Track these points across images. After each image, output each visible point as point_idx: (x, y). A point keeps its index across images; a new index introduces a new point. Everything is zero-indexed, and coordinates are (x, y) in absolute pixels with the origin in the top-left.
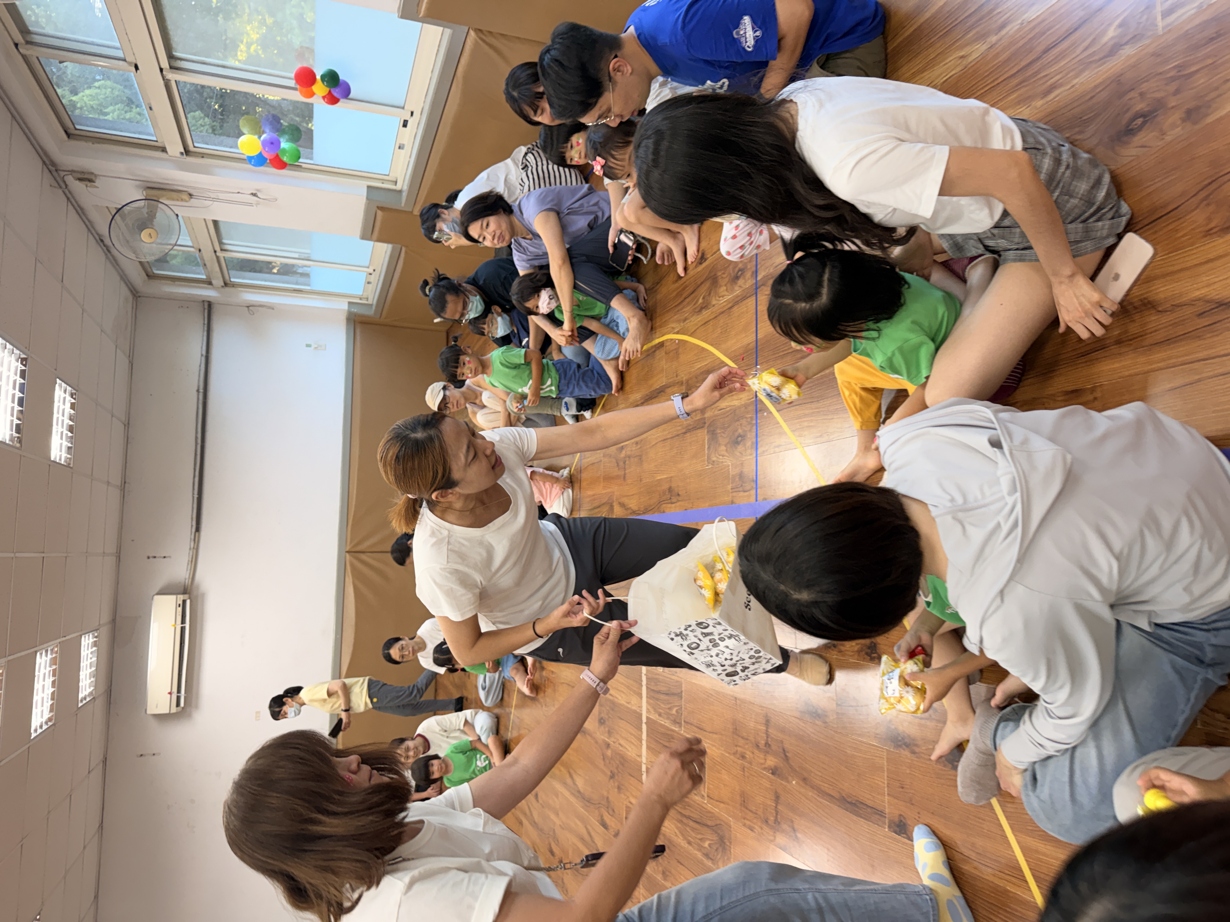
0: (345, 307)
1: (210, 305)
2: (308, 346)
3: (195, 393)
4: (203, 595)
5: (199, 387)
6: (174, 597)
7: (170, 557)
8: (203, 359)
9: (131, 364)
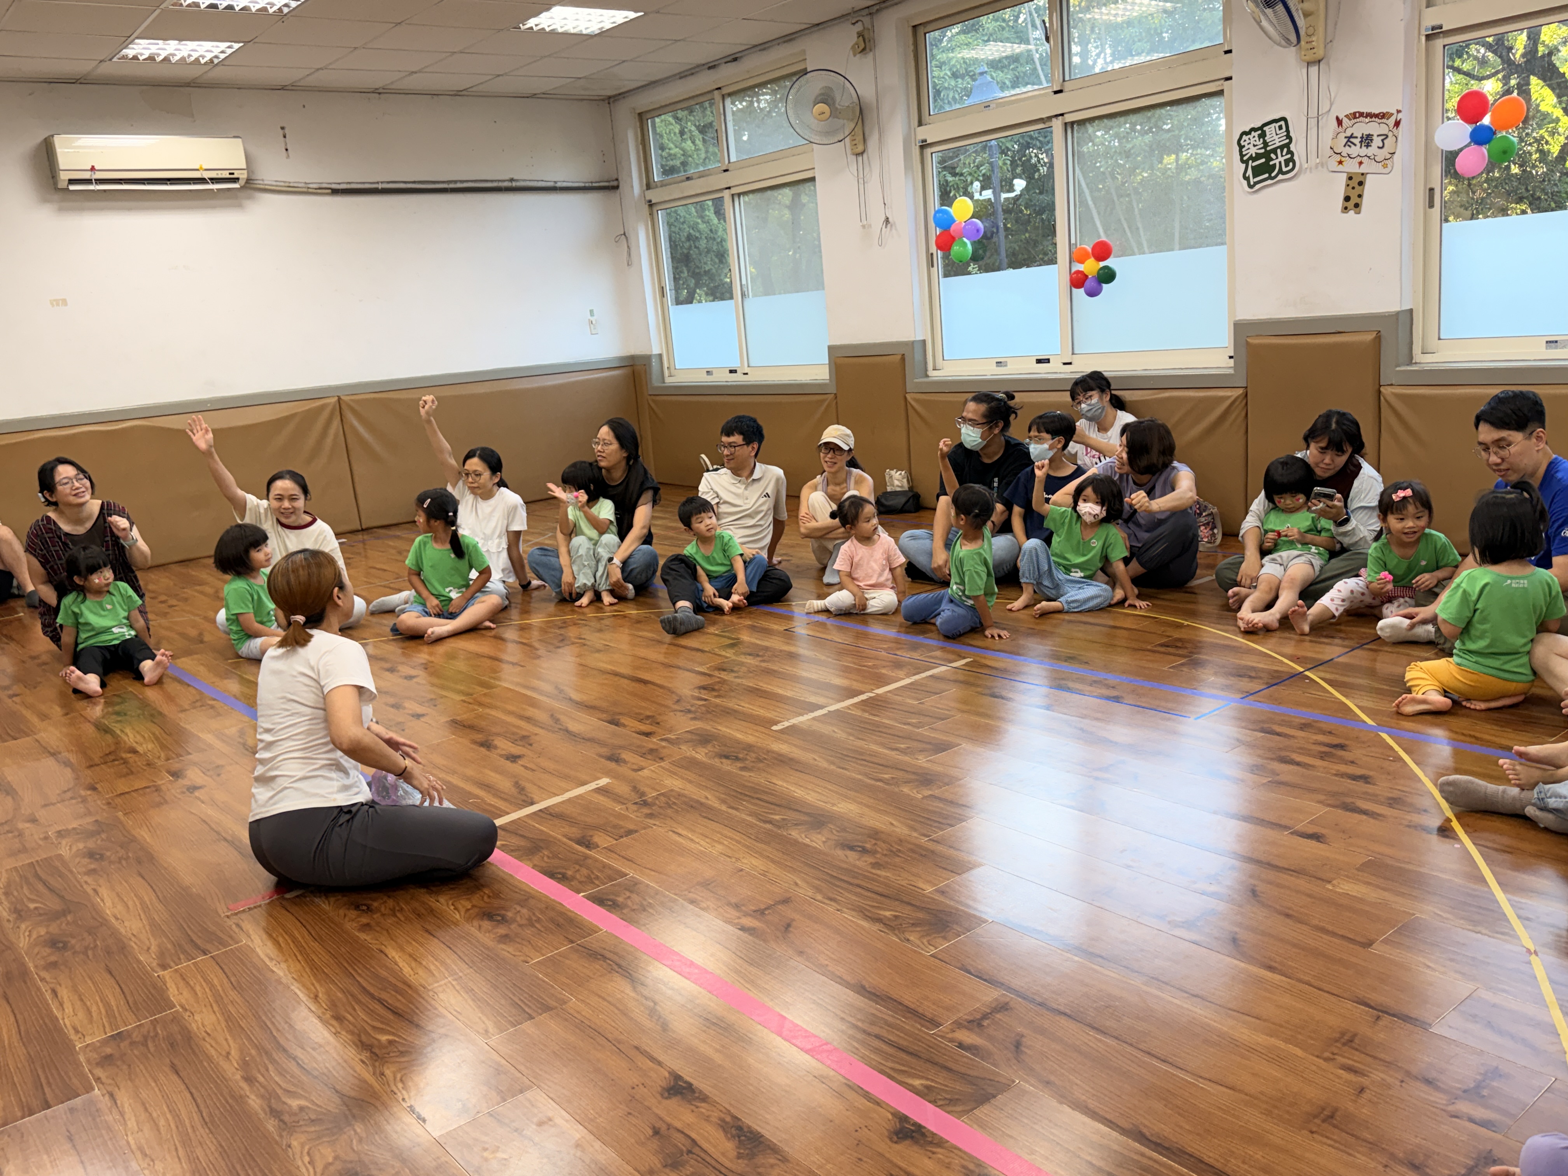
0: (656, 351)
1: (617, 188)
2: (592, 312)
3: (507, 178)
4: (240, 206)
5: (517, 180)
6: (244, 166)
7: (288, 157)
8: (551, 184)
9: (533, 96)
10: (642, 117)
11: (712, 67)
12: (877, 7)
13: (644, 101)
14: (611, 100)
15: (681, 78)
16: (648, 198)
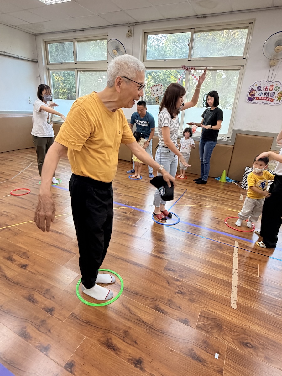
1: (37, 62)
2: (29, 97)
9: (11, 26)
10: (46, 43)
11: (74, 31)
12: (136, 23)
13: (48, 38)
14: (36, 35)
15: (63, 32)
16: (47, 67)
